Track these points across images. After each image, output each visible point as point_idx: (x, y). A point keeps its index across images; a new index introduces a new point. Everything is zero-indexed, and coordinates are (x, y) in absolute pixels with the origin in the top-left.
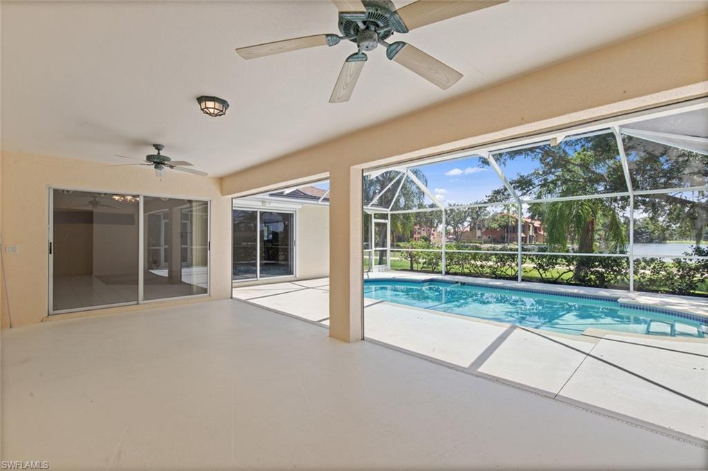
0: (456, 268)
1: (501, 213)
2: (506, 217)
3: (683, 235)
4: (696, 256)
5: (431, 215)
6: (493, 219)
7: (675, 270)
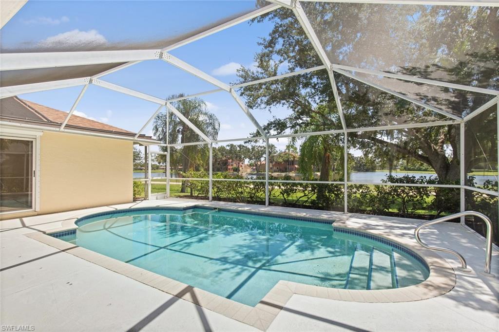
0: (224, 195)
1: (285, 152)
2: (287, 155)
3: (382, 167)
4: (389, 182)
5: (240, 152)
6: (280, 155)
7: (375, 193)
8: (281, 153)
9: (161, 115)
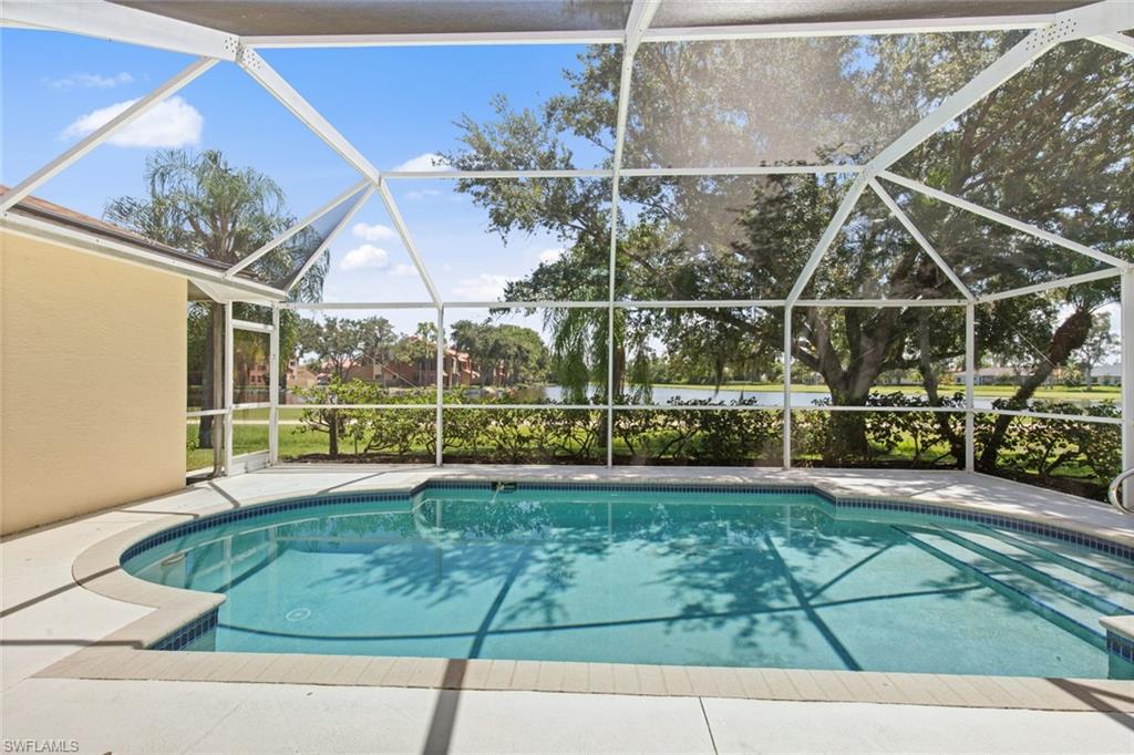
1: (415, 338)
2: (421, 345)
6: (403, 347)
8: (406, 339)
9: (128, 206)
